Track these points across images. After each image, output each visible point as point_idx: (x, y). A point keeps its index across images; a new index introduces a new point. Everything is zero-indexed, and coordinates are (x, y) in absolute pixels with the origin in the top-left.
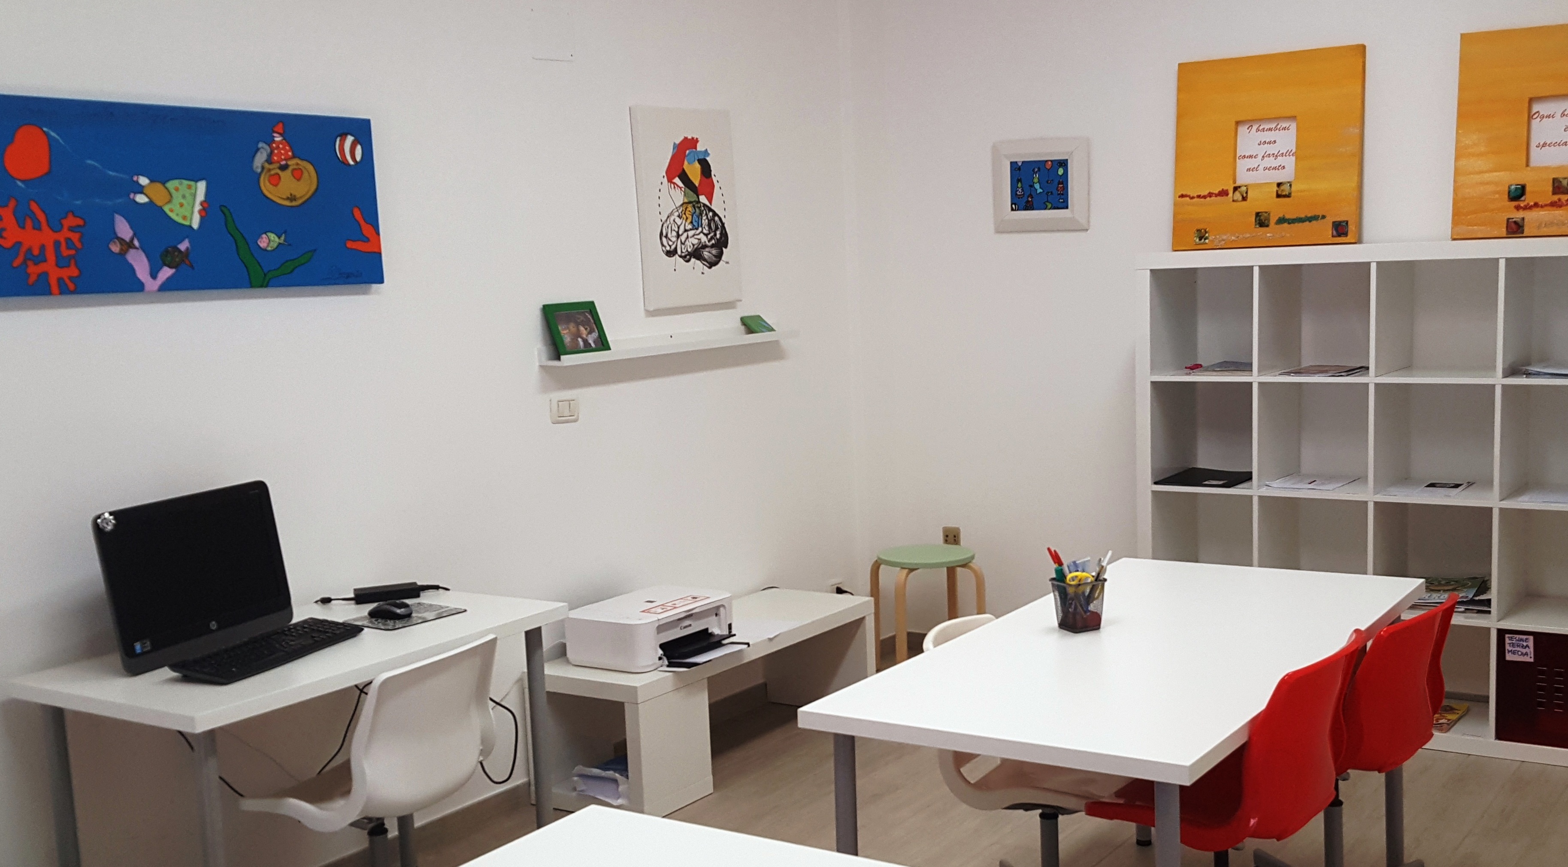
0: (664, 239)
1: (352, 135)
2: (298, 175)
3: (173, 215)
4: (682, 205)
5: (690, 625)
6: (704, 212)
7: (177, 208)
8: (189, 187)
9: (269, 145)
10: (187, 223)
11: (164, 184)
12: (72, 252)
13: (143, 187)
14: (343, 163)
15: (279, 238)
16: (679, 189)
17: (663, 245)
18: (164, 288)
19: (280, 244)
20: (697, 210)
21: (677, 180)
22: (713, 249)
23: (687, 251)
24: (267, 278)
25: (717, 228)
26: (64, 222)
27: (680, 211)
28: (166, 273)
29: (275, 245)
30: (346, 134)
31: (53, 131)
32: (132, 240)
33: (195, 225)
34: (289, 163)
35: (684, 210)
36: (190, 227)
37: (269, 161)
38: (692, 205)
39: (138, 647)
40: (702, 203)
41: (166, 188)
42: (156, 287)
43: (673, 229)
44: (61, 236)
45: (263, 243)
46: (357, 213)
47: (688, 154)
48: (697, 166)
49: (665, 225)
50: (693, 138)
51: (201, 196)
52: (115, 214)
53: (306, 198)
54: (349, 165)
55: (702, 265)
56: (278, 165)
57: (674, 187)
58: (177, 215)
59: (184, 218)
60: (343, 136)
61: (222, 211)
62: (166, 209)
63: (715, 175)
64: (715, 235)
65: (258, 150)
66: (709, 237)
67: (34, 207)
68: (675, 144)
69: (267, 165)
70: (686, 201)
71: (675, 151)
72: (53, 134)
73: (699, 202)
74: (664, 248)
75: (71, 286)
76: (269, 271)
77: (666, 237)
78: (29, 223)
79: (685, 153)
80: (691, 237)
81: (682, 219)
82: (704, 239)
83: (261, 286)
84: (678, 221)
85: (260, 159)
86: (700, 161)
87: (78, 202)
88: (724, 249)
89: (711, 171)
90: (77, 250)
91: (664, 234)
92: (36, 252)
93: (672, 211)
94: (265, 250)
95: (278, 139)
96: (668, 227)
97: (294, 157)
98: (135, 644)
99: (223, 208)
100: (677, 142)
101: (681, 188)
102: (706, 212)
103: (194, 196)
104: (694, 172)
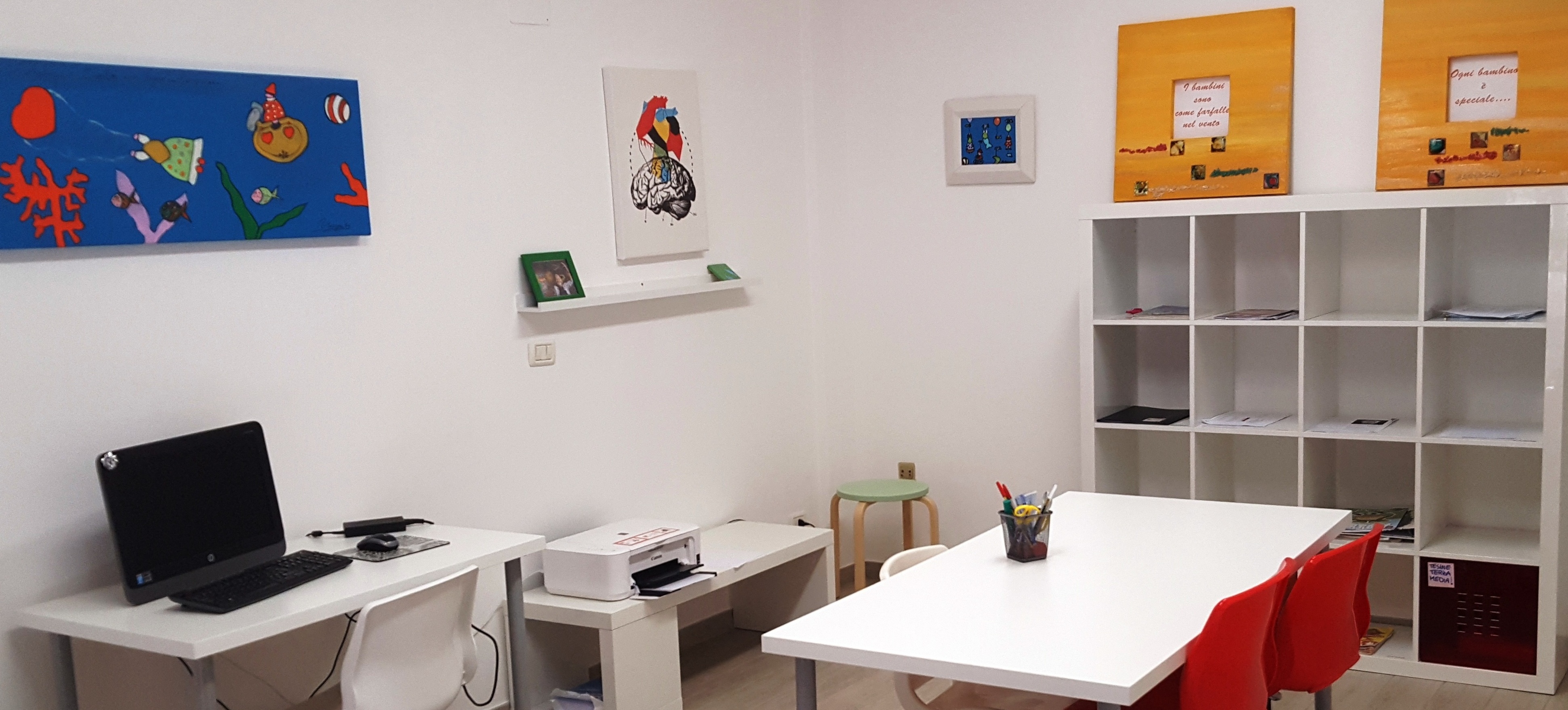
0: (635, 193)
1: (341, 96)
2: (289, 133)
3: (172, 172)
4: (652, 161)
5: (661, 556)
6: (673, 167)
7: (176, 166)
8: (187, 145)
9: (263, 105)
10: (184, 179)
11: (163, 142)
12: (77, 207)
13: (142, 145)
14: (332, 121)
15: (272, 192)
16: (649, 145)
17: (634, 198)
18: (163, 240)
19: (272, 198)
20: (667, 166)
21: (647, 137)
22: (681, 201)
23: (657, 203)
24: (260, 231)
25: (685, 182)
26: (68, 178)
27: (650, 166)
28: (165, 226)
29: (269, 199)
30: (335, 95)
31: (58, 92)
32: (133, 194)
33: (193, 181)
34: (281, 122)
35: (654, 165)
36: (188, 182)
37: (262, 120)
38: (661, 160)
39: (140, 578)
40: (672, 159)
41: (165, 146)
42: (156, 240)
43: (643, 183)
44: (66, 192)
45: (256, 198)
46: (345, 168)
47: (657, 113)
48: (666, 124)
49: (636, 179)
50: (662, 97)
51: (198, 153)
52: (117, 171)
53: (297, 155)
54: (338, 123)
55: (671, 217)
56: (271, 123)
57: (645, 144)
58: (176, 171)
59: (183, 174)
60: (332, 96)
61: (218, 168)
62: (165, 166)
63: (683, 132)
64: (683, 188)
65: (251, 110)
66: (678, 190)
67: (40, 164)
68: (645, 102)
69: (260, 124)
70: (656, 156)
71: (646, 108)
72: (58, 95)
73: (668, 157)
74: (635, 201)
75: (76, 239)
76: (263, 224)
77: (637, 190)
78: (36, 179)
79: (655, 111)
80: (660, 191)
81: (652, 174)
82: (673, 192)
83: (256, 238)
84: (649, 175)
85: (254, 118)
86: (668, 118)
87: (82, 159)
88: (691, 201)
89: (679, 128)
90: (80, 203)
91: (635, 187)
92: (42, 207)
93: (643, 166)
94: (258, 204)
95: (271, 99)
96: (639, 182)
97: (286, 116)
98: (137, 576)
99: (220, 166)
100: (647, 101)
101: (651, 144)
102: (675, 166)
103: (192, 153)
104: (663, 129)
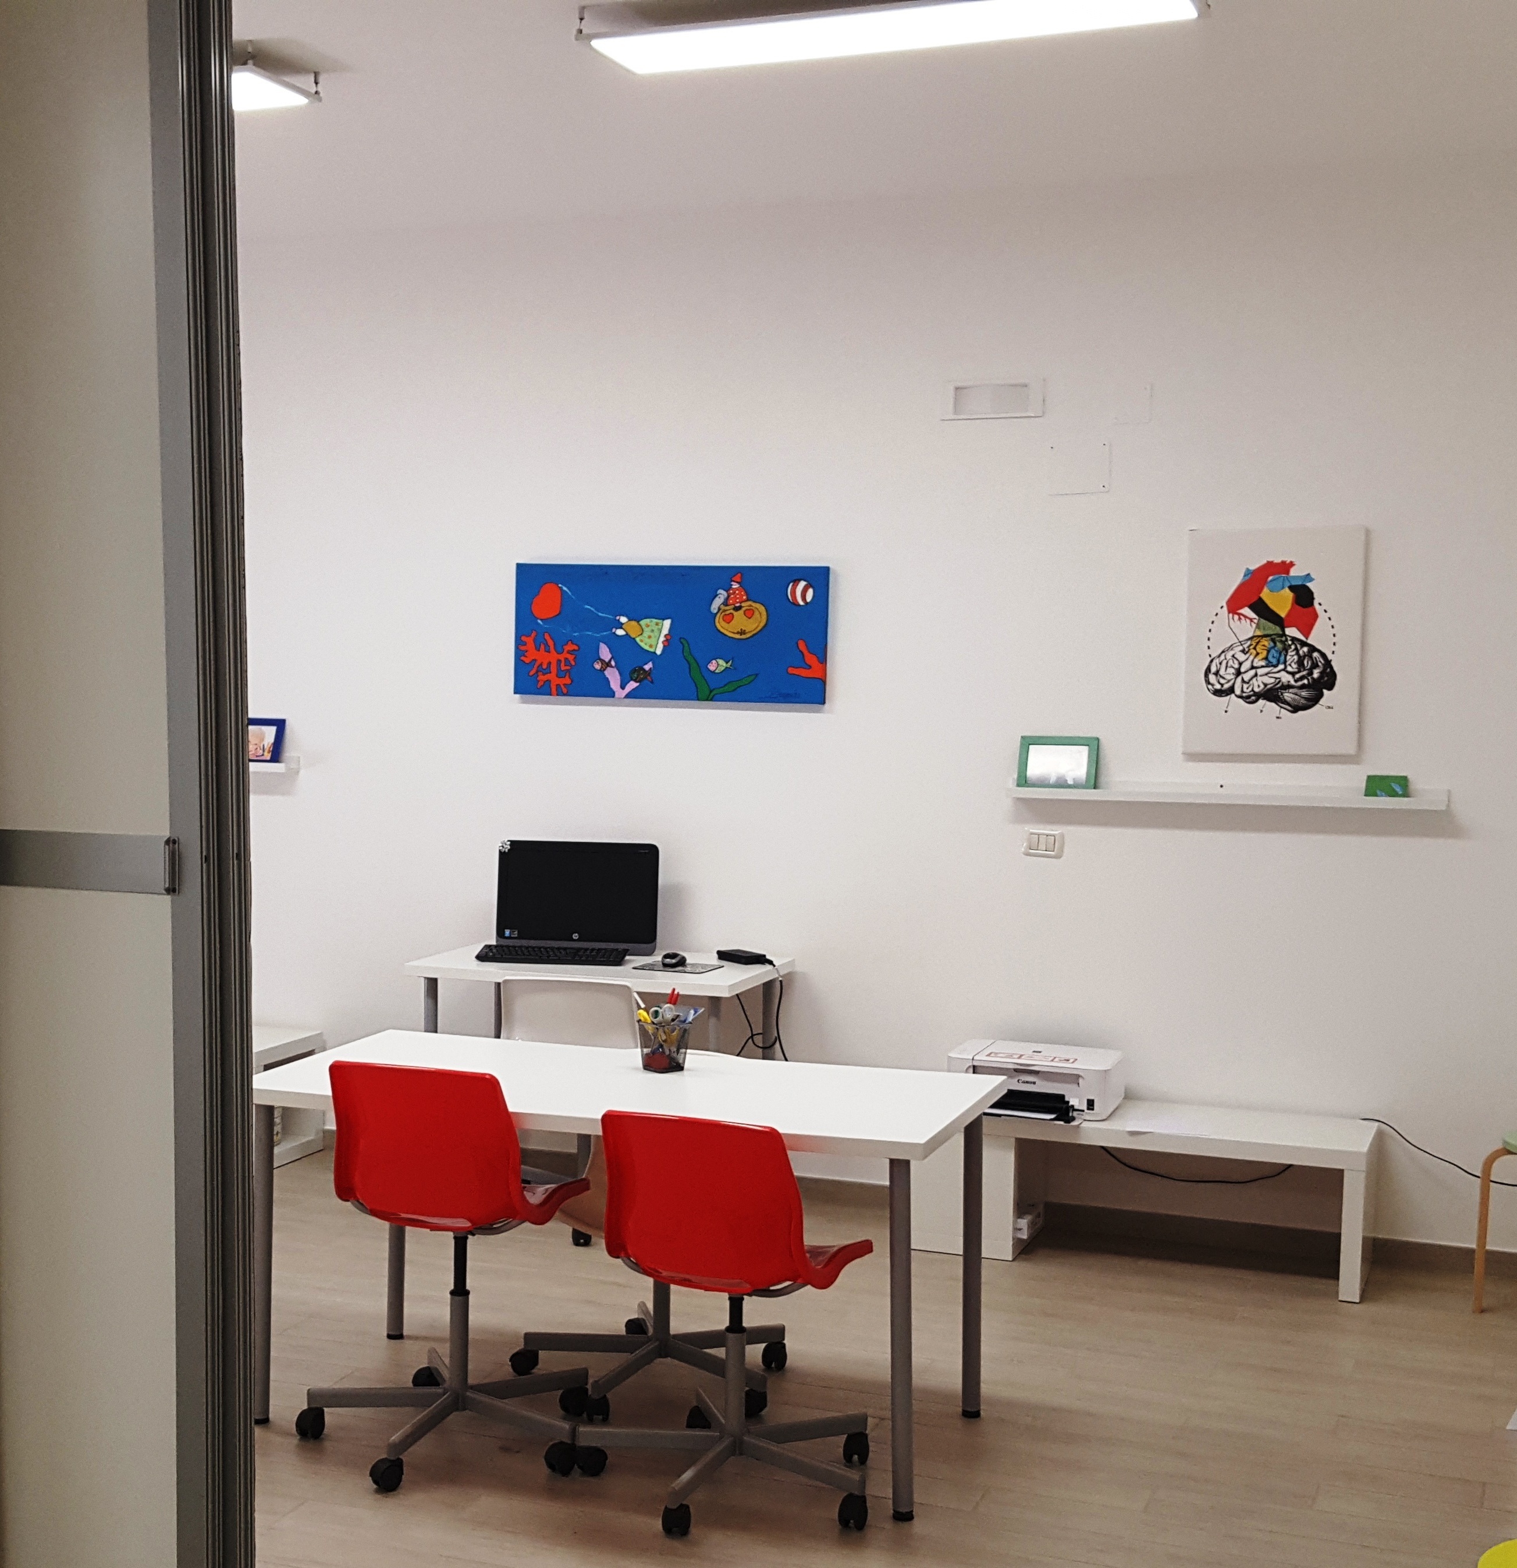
0: (1212, 678)
1: (805, 581)
2: (749, 614)
3: (642, 645)
4: (1251, 639)
5: (1034, 1083)
6: (1293, 647)
7: (647, 640)
8: (657, 624)
9: (727, 591)
10: (652, 650)
11: (638, 622)
12: (568, 668)
13: (622, 624)
14: (793, 604)
15: (727, 663)
16: (1248, 621)
17: (1208, 682)
18: (628, 696)
19: (726, 668)
20: (1279, 645)
21: (1246, 611)
22: (1304, 690)
23: (1253, 690)
24: (712, 694)
25: (1315, 666)
26: (565, 647)
27: (1245, 646)
28: (632, 685)
29: (723, 668)
30: (799, 580)
31: (566, 586)
32: (610, 661)
33: (659, 652)
34: (743, 604)
35: (1254, 644)
36: (655, 653)
37: (726, 603)
38: (1268, 638)
39: (507, 933)
40: (1290, 637)
41: (640, 625)
42: (624, 695)
43: (1229, 665)
44: (561, 657)
45: (712, 667)
46: (802, 646)
47: (1271, 581)
48: (1288, 595)
49: (1217, 661)
50: (1283, 563)
51: (665, 631)
52: (601, 643)
53: (755, 632)
54: (799, 605)
55: (1278, 708)
56: (733, 606)
57: (1240, 619)
58: (646, 644)
59: (651, 646)
60: (796, 581)
61: (681, 643)
62: (638, 639)
63: (1320, 604)
64: (1311, 673)
65: (717, 595)
66: (1297, 676)
67: (547, 637)
68: (1248, 569)
69: (723, 607)
70: (1258, 633)
71: (1247, 578)
72: (565, 588)
73: (1284, 635)
75: (565, 690)
76: (714, 689)
77: (1217, 674)
78: (542, 647)
79: (1268, 578)
80: (1261, 676)
81: (1248, 655)
82: (1286, 678)
83: (707, 700)
84: (1241, 657)
85: (717, 602)
86: (1291, 588)
87: (576, 634)
88: (1325, 691)
89: (1313, 599)
90: (571, 666)
91: (1213, 669)
92: (544, 667)
93: (1231, 646)
94: (713, 672)
95: (735, 586)
96: (1220, 664)
97: (748, 600)
98: (506, 930)
99: (682, 640)
100: (1253, 567)
101: (1251, 620)
102: (1296, 647)
103: (660, 631)
104: (1281, 601)
